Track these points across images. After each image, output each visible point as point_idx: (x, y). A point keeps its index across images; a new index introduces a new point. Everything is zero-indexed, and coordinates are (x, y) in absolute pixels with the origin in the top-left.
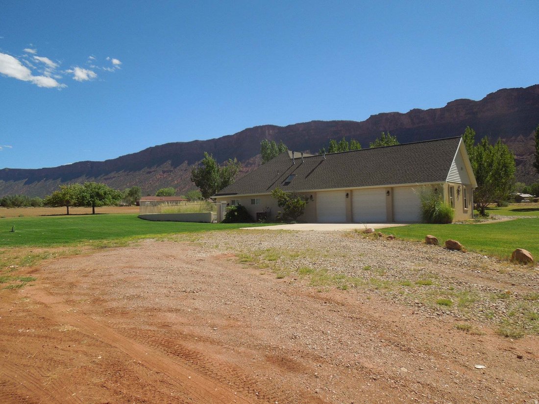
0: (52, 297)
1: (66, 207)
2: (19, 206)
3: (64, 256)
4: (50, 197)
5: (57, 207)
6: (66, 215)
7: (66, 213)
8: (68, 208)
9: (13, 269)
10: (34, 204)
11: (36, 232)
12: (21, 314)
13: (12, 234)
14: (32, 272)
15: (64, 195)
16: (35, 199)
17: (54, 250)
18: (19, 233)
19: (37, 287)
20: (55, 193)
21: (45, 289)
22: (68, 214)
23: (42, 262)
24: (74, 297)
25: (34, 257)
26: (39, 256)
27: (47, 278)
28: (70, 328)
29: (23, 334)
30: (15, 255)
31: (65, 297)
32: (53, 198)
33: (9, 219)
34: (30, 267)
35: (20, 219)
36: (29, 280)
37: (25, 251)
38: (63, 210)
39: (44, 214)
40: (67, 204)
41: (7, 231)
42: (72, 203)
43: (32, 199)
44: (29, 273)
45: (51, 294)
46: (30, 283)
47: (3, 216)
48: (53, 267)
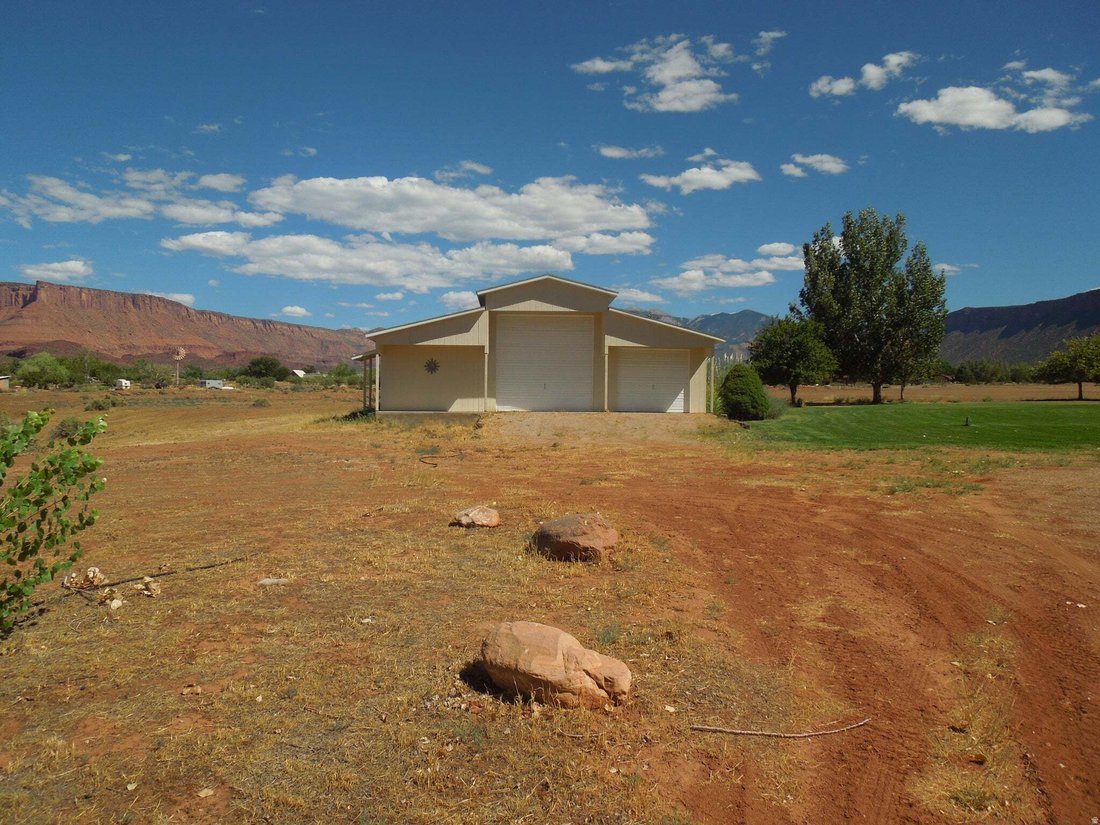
0: (999, 509)
1: (1077, 384)
2: (988, 381)
3: (1038, 466)
4: (1043, 364)
5: (1056, 383)
6: (1076, 400)
7: (1077, 396)
8: (1080, 387)
9: (956, 475)
10: (1016, 378)
11: (1005, 428)
12: (956, 517)
13: (965, 429)
14: (981, 481)
15: (1074, 359)
16: (1017, 367)
17: (1023, 456)
18: (975, 428)
19: (984, 496)
20: (1055, 354)
21: (993, 500)
22: (1080, 398)
23: (1000, 470)
24: (1029, 513)
25: (989, 462)
26: (997, 462)
27: (1001, 490)
28: (1008, 536)
29: (953, 532)
30: (962, 458)
31: (1016, 511)
32: (1049, 367)
33: (967, 404)
34: (982, 474)
35: (985, 405)
36: (975, 489)
37: (978, 454)
38: (1071, 389)
39: (1030, 398)
40: (1080, 378)
41: (958, 423)
42: (1091, 376)
43: (1013, 367)
44: (977, 481)
45: (999, 506)
46: (976, 492)
47: (956, 399)
48: (1014, 477)
